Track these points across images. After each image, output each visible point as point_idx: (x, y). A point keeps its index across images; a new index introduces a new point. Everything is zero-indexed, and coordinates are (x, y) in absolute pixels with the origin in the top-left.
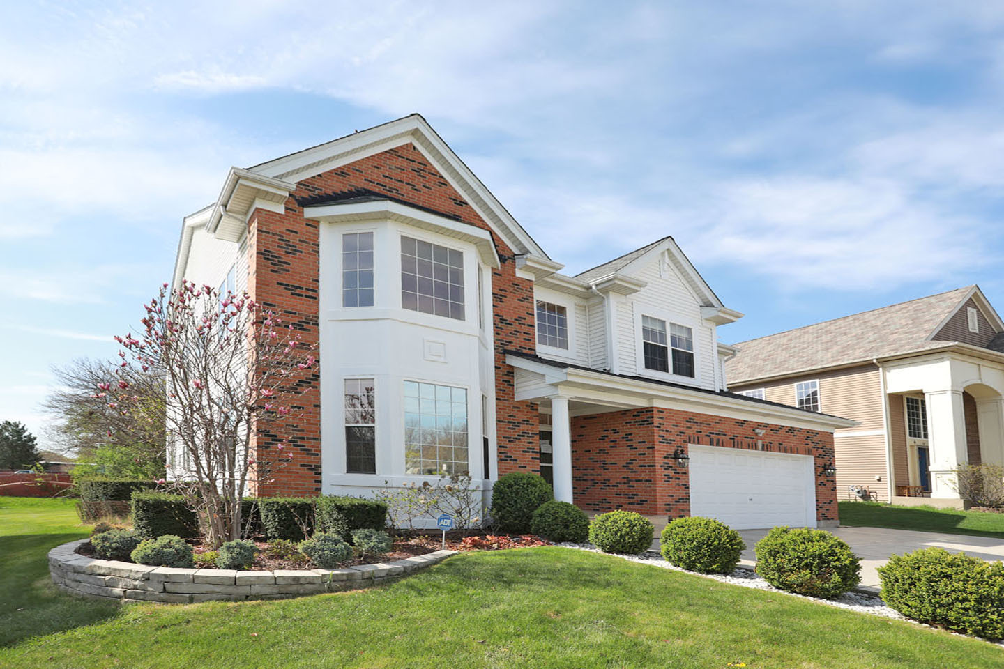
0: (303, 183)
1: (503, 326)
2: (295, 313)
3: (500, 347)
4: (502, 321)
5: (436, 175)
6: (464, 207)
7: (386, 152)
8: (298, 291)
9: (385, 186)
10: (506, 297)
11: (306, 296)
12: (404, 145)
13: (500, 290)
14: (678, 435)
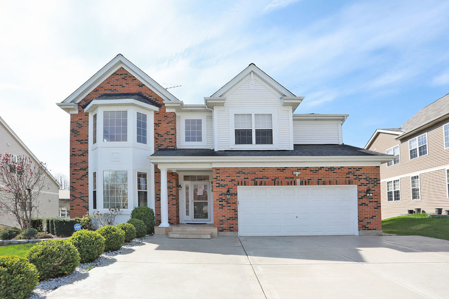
0: (84, 99)
1: (159, 138)
2: (81, 150)
3: (157, 148)
4: (159, 135)
5: (132, 77)
6: (143, 87)
7: (112, 75)
8: (82, 142)
9: (111, 90)
10: (161, 123)
11: (85, 143)
12: (119, 69)
13: (158, 121)
14: (230, 182)
